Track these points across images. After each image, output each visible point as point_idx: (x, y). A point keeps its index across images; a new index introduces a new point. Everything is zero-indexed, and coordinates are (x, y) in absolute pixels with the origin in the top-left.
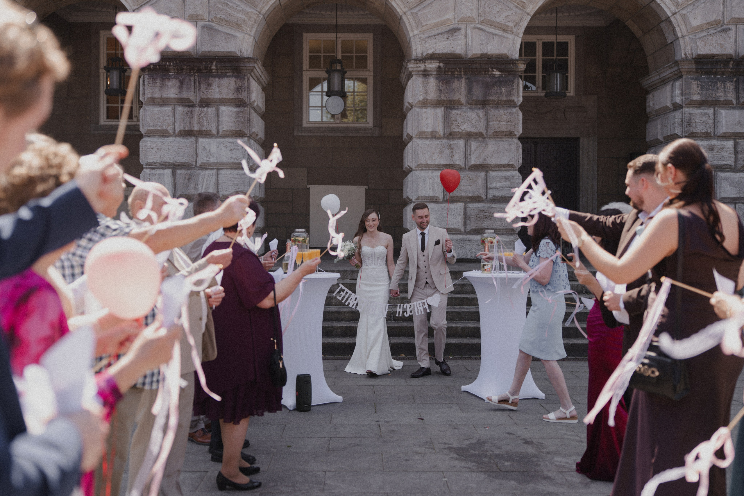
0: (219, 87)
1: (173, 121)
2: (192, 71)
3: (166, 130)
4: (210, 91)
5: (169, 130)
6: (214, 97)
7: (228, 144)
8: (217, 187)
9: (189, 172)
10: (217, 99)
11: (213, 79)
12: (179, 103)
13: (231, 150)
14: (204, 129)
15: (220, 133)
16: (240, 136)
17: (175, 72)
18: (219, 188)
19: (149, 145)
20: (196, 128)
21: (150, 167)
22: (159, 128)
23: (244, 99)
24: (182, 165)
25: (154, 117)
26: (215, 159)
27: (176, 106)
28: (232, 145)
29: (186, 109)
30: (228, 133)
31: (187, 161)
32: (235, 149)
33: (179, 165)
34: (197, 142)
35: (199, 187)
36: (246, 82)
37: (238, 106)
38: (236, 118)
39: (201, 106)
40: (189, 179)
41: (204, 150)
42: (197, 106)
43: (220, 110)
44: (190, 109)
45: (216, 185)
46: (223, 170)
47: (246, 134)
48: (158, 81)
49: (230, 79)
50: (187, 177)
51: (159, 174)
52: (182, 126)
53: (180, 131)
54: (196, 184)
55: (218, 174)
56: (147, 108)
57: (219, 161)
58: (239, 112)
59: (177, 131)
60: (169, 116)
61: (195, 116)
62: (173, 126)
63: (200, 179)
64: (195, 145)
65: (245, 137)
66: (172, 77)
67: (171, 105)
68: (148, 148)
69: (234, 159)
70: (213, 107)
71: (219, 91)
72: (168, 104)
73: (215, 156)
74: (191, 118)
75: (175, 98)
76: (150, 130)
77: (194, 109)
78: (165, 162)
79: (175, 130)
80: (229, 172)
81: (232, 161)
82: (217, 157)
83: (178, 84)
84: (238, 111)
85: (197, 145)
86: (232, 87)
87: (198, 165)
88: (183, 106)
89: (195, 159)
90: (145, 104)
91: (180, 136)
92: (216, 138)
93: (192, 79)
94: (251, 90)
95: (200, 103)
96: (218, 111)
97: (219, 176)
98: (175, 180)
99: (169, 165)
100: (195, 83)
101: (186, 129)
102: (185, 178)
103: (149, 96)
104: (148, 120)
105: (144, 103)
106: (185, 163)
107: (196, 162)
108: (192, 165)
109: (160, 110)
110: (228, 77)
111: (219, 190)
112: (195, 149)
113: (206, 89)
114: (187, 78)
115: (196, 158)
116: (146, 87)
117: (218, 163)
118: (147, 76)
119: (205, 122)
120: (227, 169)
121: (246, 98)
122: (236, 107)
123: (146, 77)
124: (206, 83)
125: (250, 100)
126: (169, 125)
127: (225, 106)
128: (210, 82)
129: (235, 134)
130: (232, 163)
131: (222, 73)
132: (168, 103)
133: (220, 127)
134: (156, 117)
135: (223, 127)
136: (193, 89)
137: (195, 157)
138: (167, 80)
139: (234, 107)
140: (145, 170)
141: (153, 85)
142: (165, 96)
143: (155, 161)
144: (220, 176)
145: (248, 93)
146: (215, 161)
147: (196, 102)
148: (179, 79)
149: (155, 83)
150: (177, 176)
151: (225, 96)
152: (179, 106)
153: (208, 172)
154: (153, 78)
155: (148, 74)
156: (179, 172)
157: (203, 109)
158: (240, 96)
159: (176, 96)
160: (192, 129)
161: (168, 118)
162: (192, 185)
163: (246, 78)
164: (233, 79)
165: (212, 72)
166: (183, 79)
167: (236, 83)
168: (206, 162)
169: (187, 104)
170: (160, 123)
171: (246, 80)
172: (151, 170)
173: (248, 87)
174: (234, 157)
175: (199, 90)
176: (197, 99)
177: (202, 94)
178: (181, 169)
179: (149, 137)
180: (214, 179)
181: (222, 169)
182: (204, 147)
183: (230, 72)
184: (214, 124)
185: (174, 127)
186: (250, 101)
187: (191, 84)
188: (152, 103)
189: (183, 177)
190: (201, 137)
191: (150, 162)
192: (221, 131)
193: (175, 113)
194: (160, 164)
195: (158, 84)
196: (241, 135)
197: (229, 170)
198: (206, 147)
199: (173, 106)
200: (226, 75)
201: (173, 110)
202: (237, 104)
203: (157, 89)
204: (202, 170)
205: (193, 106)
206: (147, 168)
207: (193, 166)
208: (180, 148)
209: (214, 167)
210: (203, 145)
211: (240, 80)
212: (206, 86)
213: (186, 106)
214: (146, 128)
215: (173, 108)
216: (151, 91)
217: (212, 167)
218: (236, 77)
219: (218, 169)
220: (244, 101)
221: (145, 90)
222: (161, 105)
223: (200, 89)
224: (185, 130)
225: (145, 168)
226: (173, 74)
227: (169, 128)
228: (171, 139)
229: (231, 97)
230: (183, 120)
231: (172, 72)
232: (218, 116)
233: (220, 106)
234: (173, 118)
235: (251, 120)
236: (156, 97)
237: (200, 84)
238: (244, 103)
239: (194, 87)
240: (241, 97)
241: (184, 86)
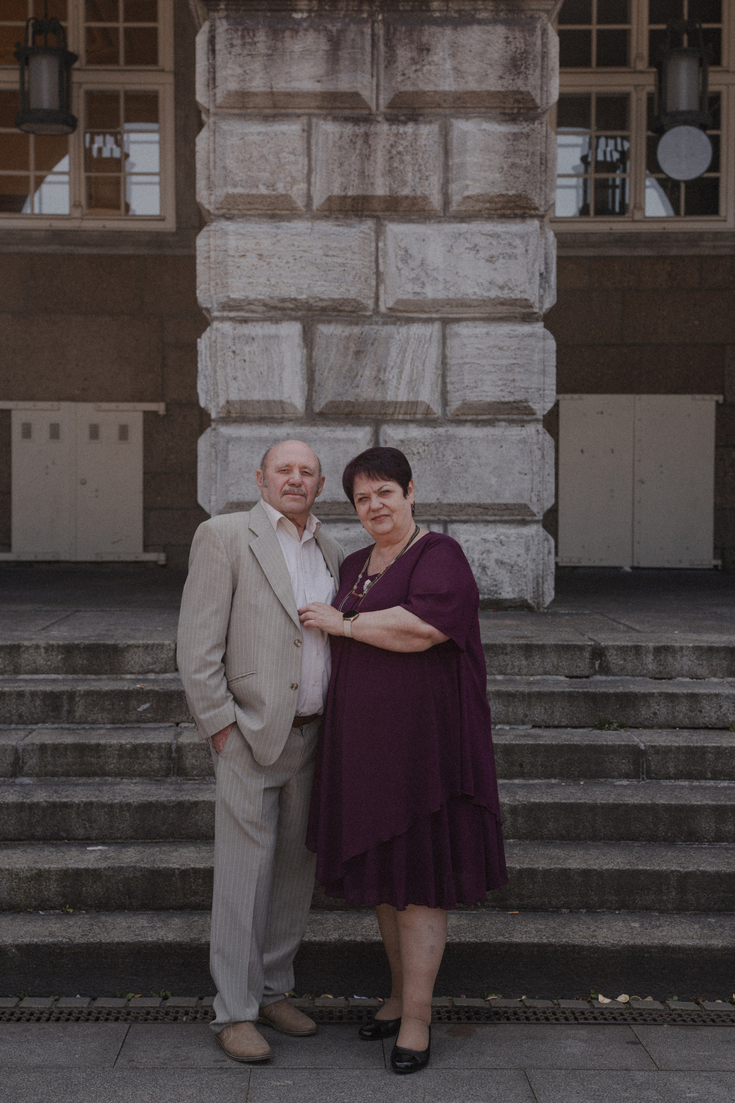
0: (453, 55)
1: (305, 172)
2: (365, 7)
3: (286, 197)
4: (425, 69)
5: (294, 197)
6: (441, 88)
7: (481, 241)
8: (444, 376)
9: (356, 330)
10: (445, 93)
11: (434, 29)
12: (324, 112)
13: (491, 260)
14: (406, 191)
15: (454, 207)
16: (516, 216)
17: (310, 11)
18: (448, 380)
19: (232, 242)
20: (380, 190)
21: (232, 314)
22: (263, 190)
23: (533, 94)
24: (335, 309)
25: (248, 156)
26: (441, 286)
27: (314, 120)
28: (495, 243)
29: (349, 129)
30: (478, 206)
31: (353, 294)
32: (504, 255)
33: (323, 310)
34: (379, 233)
35: (391, 375)
36: (539, 42)
37: (512, 118)
38: (507, 154)
39: (392, 120)
40: (358, 353)
41: (405, 261)
42: (380, 119)
43: (455, 134)
44: (361, 129)
45: (440, 372)
46: (464, 324)
47: (536, 209)
48: (261, 36)
49: (489, 28)
50: (353, 348)
51: (264, 337)
52: (337, 185)
53: (329, 199)
54: (381, 369)
55: (444, 338)
56: (225, 126)
57: (451, 296)
58: (516, 137)
59: (318, 201)
60: (293, 153)
61: (379, 154)
62: (304, 186)
63: (394, 352)
64: (373, 245)
65: (532, 217)
66: (305, 25)
67: (299, 116)
68: (231, 252)
69: (502, 288)
70: (430, 122)
71: (455, 69)
72: (287, 116)
73: (441, 279)
74: (366, 157)
75: (314, 95)
76: (233, 196)
77: (374, 129)
78: (283, 300)
79: (309, 198)
80: (481, 329)
81: (494, 293)
82: (446, 282)
83: (324, 46)
84: (515, 134)
85: (381, 244)
86: (496, 56)
87: (383, 309)
88: (335, 119)
89: (374, 289)
90: (215, 114)
91: (327, 217)
92: (439, 222)
93: (368, 31)
94: (550, 68)
95: (389, 111)
96: (445, 133)
97: (448, 341)
98: (310, 357)
99: (292, 309)
100: (374, 45)
101: (350, 193)
102: (347, 348)
103: (233, 86)
104: (231, 163)
105: (212, 110)
106: (346, 301)
107: (377, 299)
108: (365, 308)
109: (266, 134)
110: (480, 22)
111: (449, 387)
112: (373, 258)
113: (414, 61)
114: (353, 27)
115: (377, 286)
116: (219, 58)
117: (449, 302)
118: (224, 22)
119: (409, 168)
120: (474, 319)
121: (539, 92)
122: (506, 121)
123: (222, 26)
124: (412, 42)
125: (547, 97)
126: (294, 181)
127: (467, 119)
128: (424, 39)
129: (503, 208)
130: (491, 300)
131: (459, 11)
132: (290, 111)
133: (454, 187)
134: (255, 153)
135: (467, 186)
136: (368, 65)
137: (374, 283)
138: (288, 33)
139: (497, 122)
140: (216, 324)
141: (246, 52)
142: (281, 85)
143: (252, 296)
144: (453, 343)
145: (542, 76)
146: (441, 295)
147: (378, 106)
148: (325, 29)
149: (250, 44)
150: (320, 342)
151: (472, 85)
152: (325, 119)
153: (416, 330)
154: (246, 29)
155: (227, 18)
156: (325, 329)
157: (402, 129)
158: (520, 84)
159: (318, 87)
160: (369, 193)
161: (292, 158)
162: (367, 373)
163: (539, 26)
164: (501, 30)
165: (429, 10)
166: (339, 31)
167: (509, 43)
168: (411, 297)
169: (347, 112)
170: (267, 175)
171: (539, 32)
172: (238, 325)
173: (543, 58)
174: (500, 281)
175: (386, 67)
176: (381, 97)
177: (399, 78)
178: (329, 322)
179: (229, 219)
180: (434, 352)
181: (458, 320)
182: (406, 251)
183: (486, 9)
184: (436, 178)
185: (309, 190)
186: (547, 103)
187: (363, 48)
188: (236, 111)
189: (341, 347)
190: (392, 220)
191: (234, 300)
192: (456, 199)
193: (313, 142)
194: (265, 305)
195: (262, 48)
196: (518, 212)
197: (477, 323)
198: (414, 251)
199: (304, 120)
200: (473, 16)
201: (305, 134)
202: (507, 111)
203: (257, 65)
204: (394, 323)
205: (368, 119)
206: (222, 319)
207: (368, 313)
208: (331, 253)
209: (434, 316)
210: (402, 245)
211: (523, 31)
212: (415, 54)
213: (347, 119)
214: (220, 193)
215: (306, 128)
216: (239, 71)
217: (425, 316)
218: (506, 23)
219: (445, 322)
220: (533, 100)
221: (218, 70)
222: (266, 118)
223: (391, 61)
224: (345, 197)
225: (217, 318)
226: (305, 15)
227: (295, 188)
228: (300, 226)
229: (493, 89)
230: (341, 164)
231: (301, 11)
232: (447, 152)
233: (454, 121)
234: (306, 160)
235: (549, 166)
236: (253, 90)
237: (391, 48)
238: (530, 109)
239: (373, 58)
240: (522, 89)
241: (344, 54)
